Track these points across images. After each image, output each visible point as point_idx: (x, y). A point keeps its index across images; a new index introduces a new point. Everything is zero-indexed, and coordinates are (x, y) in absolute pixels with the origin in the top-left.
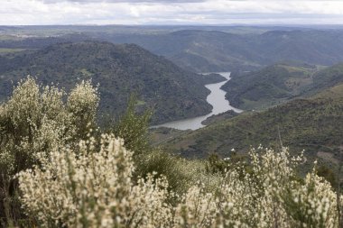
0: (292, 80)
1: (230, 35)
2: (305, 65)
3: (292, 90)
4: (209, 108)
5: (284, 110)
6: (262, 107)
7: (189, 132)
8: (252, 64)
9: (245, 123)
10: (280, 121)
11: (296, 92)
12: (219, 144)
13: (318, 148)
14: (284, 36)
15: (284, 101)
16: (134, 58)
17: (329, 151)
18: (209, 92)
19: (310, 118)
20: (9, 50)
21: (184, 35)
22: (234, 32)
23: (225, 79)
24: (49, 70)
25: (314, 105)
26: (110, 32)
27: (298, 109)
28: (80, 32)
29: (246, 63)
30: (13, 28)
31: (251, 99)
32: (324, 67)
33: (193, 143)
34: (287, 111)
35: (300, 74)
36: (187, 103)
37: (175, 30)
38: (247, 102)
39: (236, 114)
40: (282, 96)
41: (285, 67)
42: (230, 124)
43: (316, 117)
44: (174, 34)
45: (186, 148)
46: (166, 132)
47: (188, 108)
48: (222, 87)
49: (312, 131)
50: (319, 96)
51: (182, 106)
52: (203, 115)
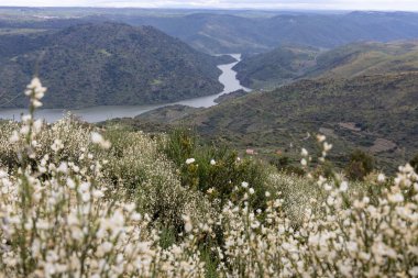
0: (297, 62)
1: (241, 18)
2: (310, 48)
3: (296, 71)
4: (221, 87)
5: (290, 89)
6: (270, 87)
7: (202, 109)
8: (262, 47)
9: (255, 101)
10: (286, 99)
11: (300, 73)
12: (230, 121)
13: (320, 125)
14: (291, 20)
15: (290, 82)
16: (151, 39)
17: (330, 127)
18: (220, 72)
19: (313, 97)
20: (32, 31)
21: (199, 18)
22: (242, 15)
23: (235, 60)
24: (70, 50)
25: (318, 84)
26: (128, 14)
27: (302, 89)
28: (99, 14)
29: (256, 46)
30: (36, 9)
31: (260, 79)
32: (327, 50)
33: (206, 119)
34: (293, 90)
35: (305, 56)
36: (200, 83)
37: (189, 13)
38: (256, 82)
39: (246, 93)
40: (287, 76)
41: (291, 49)
42: (241, 102)
43: (319, 96)
44: (188, 17)
45: (199, 124)
46: (181, 109)
47: (201, 87)
48: (233, 69)
49: (315, 109)
50: (322, 76)
51: (196, 85)
52: (216, 93)
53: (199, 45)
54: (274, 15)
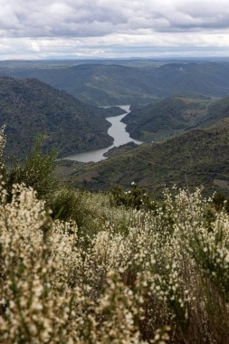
0: (188, 112)
1: (129, 68)
2: (201, 97)
3: (188, 121)
4: (111, 140)
5: (182, 141)
6: (162, 138)
7: (92, 164)
8: (151, 97)
9: (145, 154)
10: (178, 151)
11: (192, 123)
12: (121, 175)
13: (214, 176)
14: (181, 69)
15: (182, 132)
16: (36, 92)
17: (225, 179)
18: (109, 125)
19: (206, 148)
21: (85, 69)
22: (129, 65)
23: (124, 112)
25: (210, 135)
26: (11, 66)
27: (195, 140)
29: (145, 96)
31: (151, 131)
32: (219, 98)
33: (96, 174)
34: (185, 141)
35: (196, 106)
36: (89, 136)
37: (75, 65)
38: (147, 133)
39: (137, 146)
40: (179, 127)
41: (182, 99)
42: (131, 155)
43: (212, 146)
44: (74, 68)
45: (89, 180)
46: (69, 164)
47: (89, 141)
48: (123, 121)
49: (208, 160)
50: (214, 126)
51: (84, 139)
52: (106, 147)
53: (85, 97)
54: (163, 64)
